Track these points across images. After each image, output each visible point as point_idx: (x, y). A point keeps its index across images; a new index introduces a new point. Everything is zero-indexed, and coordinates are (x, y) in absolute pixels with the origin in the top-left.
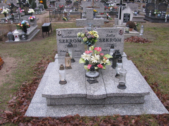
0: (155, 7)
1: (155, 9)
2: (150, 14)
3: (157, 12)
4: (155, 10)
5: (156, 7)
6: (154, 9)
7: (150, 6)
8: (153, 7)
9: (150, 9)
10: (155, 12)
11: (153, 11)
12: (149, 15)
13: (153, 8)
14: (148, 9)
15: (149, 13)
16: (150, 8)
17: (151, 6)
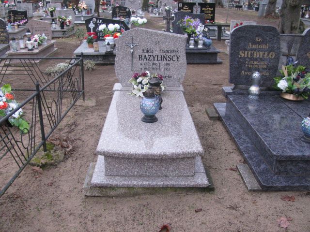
0: (284, 49)
1: (284, 59)
2: (254, 89)
3: (296, 80)
4: (284, 70)
5: (289, 48)
6: (277, 59)
7: (254, 43)
8: (271, 50)
9: (252, 59)
10: (282, 77)
11: (269, 68)
12: (249, 93)
13: (272, 55)
14: (244, 58)
15: (250, 82)
16: (256, 55)
17: (259, 43)
